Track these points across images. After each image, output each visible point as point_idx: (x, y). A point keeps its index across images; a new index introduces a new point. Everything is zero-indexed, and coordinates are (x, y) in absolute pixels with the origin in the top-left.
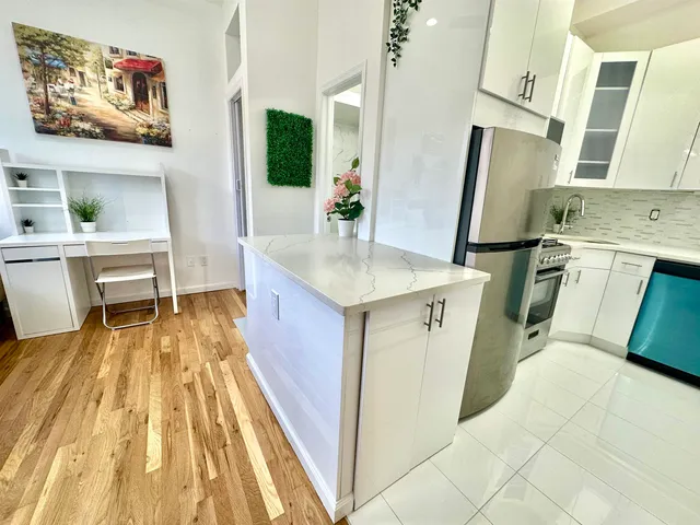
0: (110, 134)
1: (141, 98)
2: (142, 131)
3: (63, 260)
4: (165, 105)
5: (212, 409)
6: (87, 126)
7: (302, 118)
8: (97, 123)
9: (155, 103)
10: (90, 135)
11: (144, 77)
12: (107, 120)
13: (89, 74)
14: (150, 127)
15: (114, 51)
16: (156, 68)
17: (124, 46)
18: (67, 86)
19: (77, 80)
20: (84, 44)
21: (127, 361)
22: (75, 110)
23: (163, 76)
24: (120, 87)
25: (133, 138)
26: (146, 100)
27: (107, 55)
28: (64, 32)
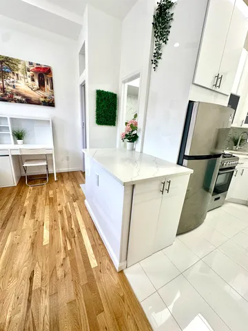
0: (29, 101)
1: (42, 84)
2: (42, 99)
3: (10, 156)
4: (52, 88)
5: (70, 222)
6: (19, 98)
7: (112, 94)
8: (23, 96)
9: (48, 87)
10: (21, 102)
11: (43, 75)
12: (27, 95)
13: (20, 74)
14: (45, 98)
15: (31, 64)
16: (48, 71)
17: (35, 62)
18: (12, 80)
19: (15, 77)
20: (18, 61)
21: (36, 200)
22: (15, 90)
23: (51, 74)
24: (33, 80)
25: (38, 103)
26: (44, 86)
27: (27, 65)
28: (10, 56)
